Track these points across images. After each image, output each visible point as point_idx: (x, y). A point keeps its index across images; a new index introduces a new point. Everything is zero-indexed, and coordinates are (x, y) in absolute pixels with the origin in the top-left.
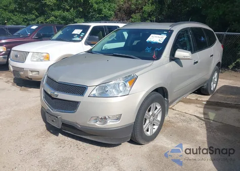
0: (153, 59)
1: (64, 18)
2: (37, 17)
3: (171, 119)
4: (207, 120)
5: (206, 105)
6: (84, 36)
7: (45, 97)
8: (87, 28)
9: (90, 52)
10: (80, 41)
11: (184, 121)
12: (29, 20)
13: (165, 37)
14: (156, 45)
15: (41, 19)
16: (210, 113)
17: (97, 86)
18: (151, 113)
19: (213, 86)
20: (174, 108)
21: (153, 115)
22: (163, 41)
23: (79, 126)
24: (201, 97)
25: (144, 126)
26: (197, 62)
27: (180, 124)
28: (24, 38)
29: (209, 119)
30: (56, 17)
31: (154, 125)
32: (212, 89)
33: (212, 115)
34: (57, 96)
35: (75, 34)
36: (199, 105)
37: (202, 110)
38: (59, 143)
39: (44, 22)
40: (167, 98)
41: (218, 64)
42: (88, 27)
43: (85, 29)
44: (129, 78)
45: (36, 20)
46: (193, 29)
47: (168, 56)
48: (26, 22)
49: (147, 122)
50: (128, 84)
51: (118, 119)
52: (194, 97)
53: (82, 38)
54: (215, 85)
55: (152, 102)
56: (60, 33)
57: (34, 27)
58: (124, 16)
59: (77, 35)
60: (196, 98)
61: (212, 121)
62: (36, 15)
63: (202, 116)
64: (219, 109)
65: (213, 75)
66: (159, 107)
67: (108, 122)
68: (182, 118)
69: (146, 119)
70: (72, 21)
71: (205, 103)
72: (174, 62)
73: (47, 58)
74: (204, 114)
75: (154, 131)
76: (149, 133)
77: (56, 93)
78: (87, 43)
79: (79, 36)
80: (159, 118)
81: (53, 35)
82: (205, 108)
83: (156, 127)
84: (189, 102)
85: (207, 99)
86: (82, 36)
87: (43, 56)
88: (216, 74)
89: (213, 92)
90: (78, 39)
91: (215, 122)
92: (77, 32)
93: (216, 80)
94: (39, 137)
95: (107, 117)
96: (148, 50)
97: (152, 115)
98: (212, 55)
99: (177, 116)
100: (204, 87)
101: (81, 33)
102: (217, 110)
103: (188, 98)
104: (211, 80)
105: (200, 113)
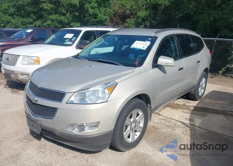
0: (135, 66)
1: (60, 22)
2: (35, 20)
3: (156, 125)
4: (192, 127)
5: (193, 110)
6: (75, 40)
7: (27, 102)
8: (78, 32)
9: (77, 57)
10: (71, 45)
11: (169, 126)
12: (27, 24)
13: (148, 43)
14: (140, 51)
15: (38, 23)
16: (195, 119)
17: (75, 92)
18: (132, 120)
19: (201, 91)
20: (160, 113)
21: (135, 121)
22: (146, 48)
23: (58, 133)
24: (188, 103)
25: (125, 133)
26: (182, 68)
27: (164, 130)
28: (20, 41)
29: (194, 126)
30: (53, 21)
31: (136, 131)
32: (200, 94)
33: (198, 121)
34: (37, 101)
35: (67, 39)
36: (186, 111)
37: (188, 116)
38: (40, 147)
39: (41, 25)
40: (150, 104)
41: (206, 70)
42: (80, 31)
43: (76, 33)
44: (109, 85)
45: (34, 23)
46: (179, 36)
47: (151, 62)
48: (24, 25)
49: (129, 128)
50: (107, 91)
51: (96, 126)
52: (182, 102)
53: (74, 42)
54: (203, 90)
55: (133, 109)
56: (53, 36)
57: (29, 31)
58: (118, 20)
59: (69, 39)
60: (184, 103)
61: (197, 128)
62: (34, 19)
63: (188, 122)
64: (205, 115)
65: (200, 80)
66: (141, 113)
67: (86, 129)
68: (167, 123)
69: (127, 126)
70: (68, 25)
71: (193, 108)
72: (156, 69)
73: (37, 61)
74: (190, 120)
75: (136, 137)
76: (130, 140)
77: (36, 99)
78: (78, 47)
79: (70, 40)
80: (142, 125)
81: (47, 38)
82: (191, 113)
83: (138, 134)
84: (177, 107)
85: (195, 105)
86: (73, 40)
87: (33, 60)
88: (204, 80)
89: (200, 97)
90: (69, 43)
91: (200, 129)
92: (69, 36)
93: (204, 86)
94: (21, 141)
95: (85, 124)
96: (132, 56)
97: (133, 122)
98: (199, 61)
99: (162, 121)
100: (191, 93)
101: (72, 38)
102: (203, 116)
103: (175, 103)
104: (198, 85)
105: (186, 119)
